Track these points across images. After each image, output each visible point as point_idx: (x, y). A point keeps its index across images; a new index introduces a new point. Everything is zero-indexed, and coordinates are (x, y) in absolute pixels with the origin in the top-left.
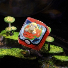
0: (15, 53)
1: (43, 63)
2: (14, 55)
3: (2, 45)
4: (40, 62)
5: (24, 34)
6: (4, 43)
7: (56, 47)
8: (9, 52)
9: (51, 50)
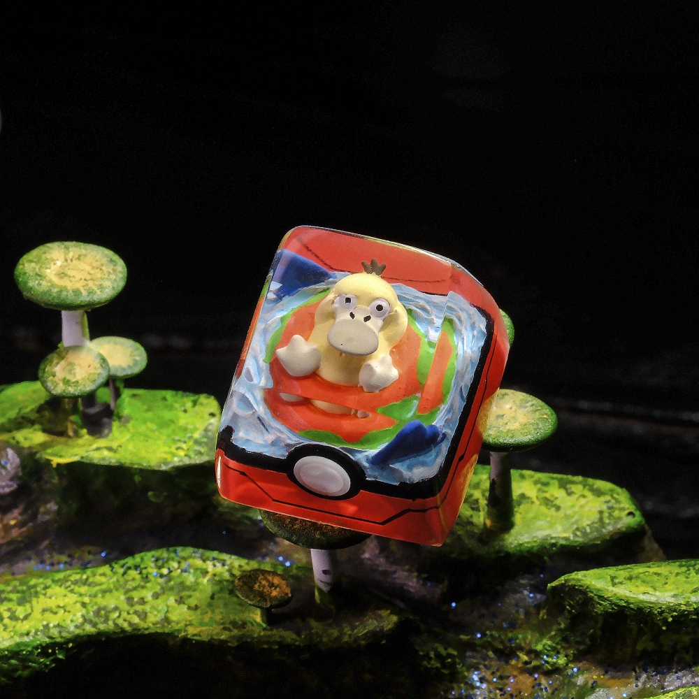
0: (172, 601)
1: (462, 657)
2: (166, 620)
3: (15, 533)
4: (433, 652)
5: (272, 399)
6: (34, 517)
7: (563, 485)
8: (110, 601)
9: (518, 518)
